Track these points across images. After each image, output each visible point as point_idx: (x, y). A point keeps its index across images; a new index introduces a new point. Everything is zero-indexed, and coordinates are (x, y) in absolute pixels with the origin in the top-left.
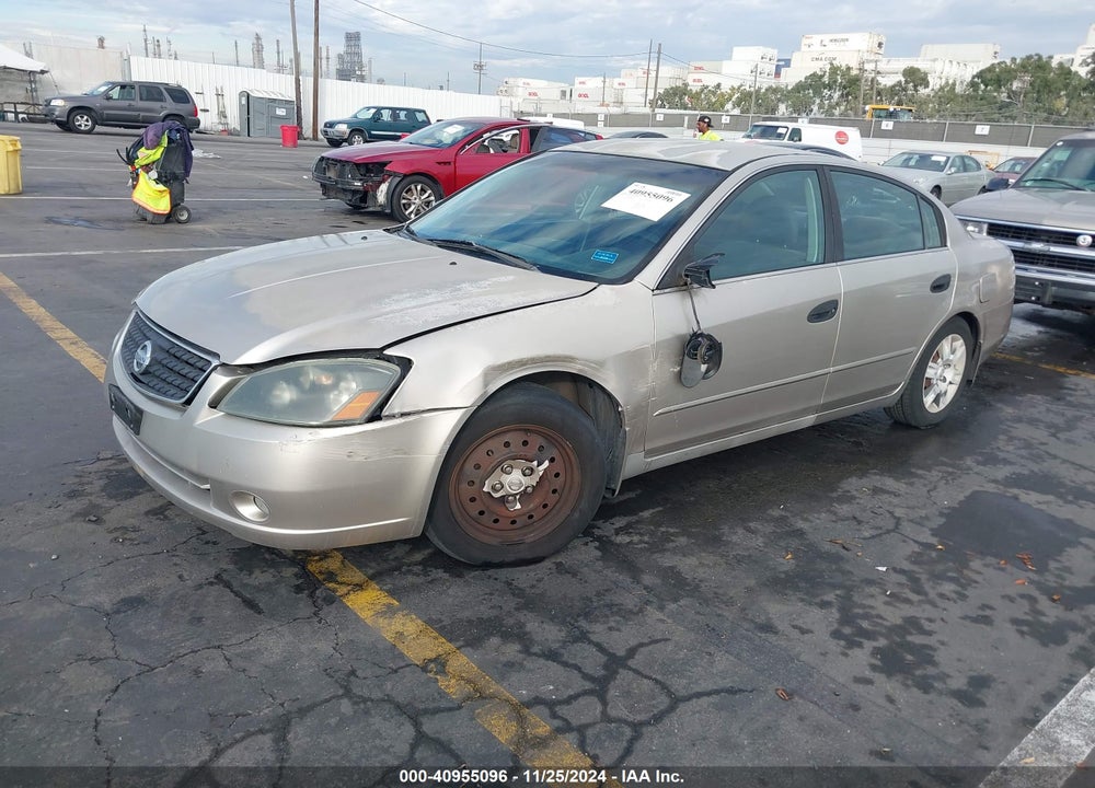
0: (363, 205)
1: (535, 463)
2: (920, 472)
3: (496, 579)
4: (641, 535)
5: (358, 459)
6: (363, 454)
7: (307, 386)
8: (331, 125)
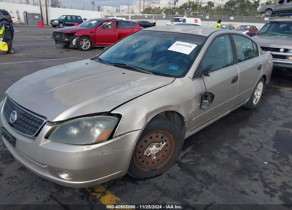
0: (68, 46)
1: (161, 143)
2: (259, 125)
3: (150, 184)
4: (190, 159)
5: (105, 154)
6: (107, 152)
7: (83, 127)
8: (53, 21)
